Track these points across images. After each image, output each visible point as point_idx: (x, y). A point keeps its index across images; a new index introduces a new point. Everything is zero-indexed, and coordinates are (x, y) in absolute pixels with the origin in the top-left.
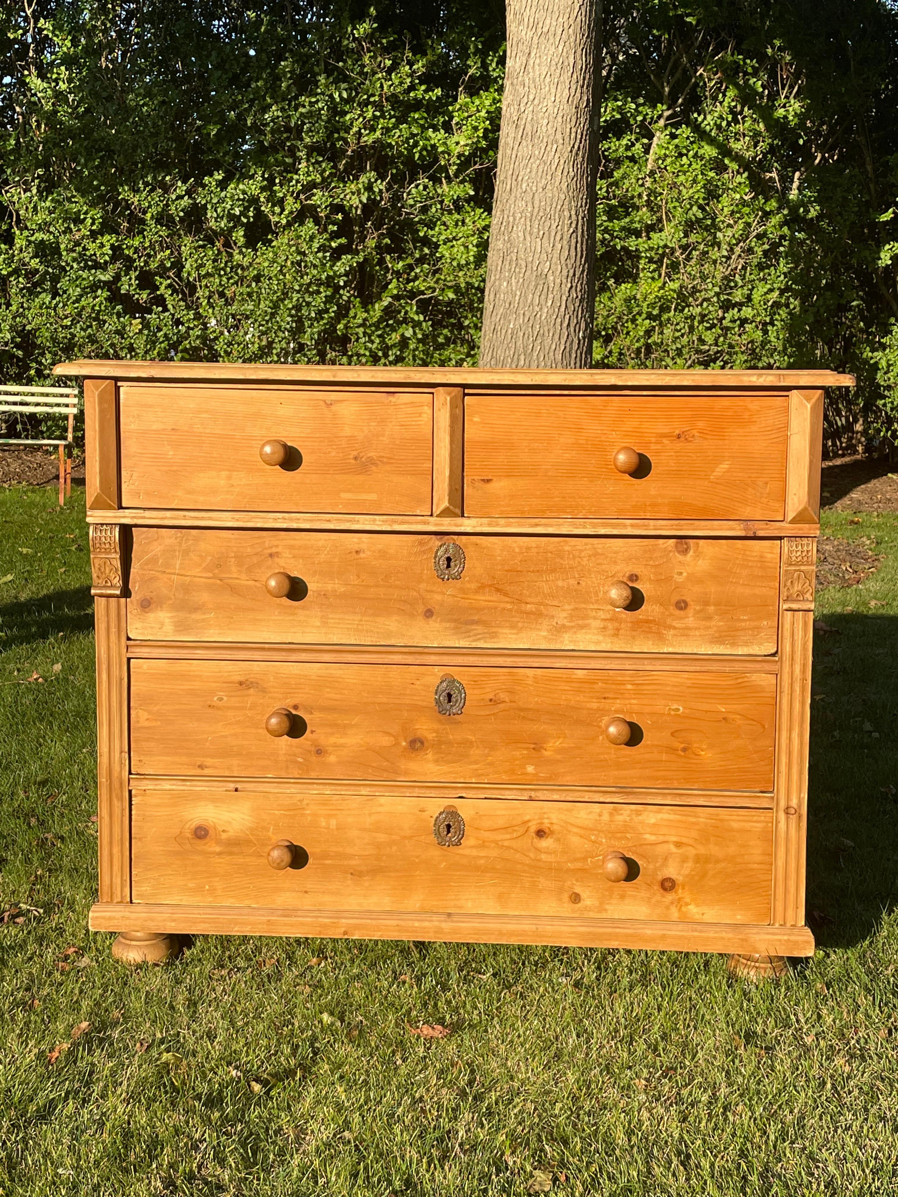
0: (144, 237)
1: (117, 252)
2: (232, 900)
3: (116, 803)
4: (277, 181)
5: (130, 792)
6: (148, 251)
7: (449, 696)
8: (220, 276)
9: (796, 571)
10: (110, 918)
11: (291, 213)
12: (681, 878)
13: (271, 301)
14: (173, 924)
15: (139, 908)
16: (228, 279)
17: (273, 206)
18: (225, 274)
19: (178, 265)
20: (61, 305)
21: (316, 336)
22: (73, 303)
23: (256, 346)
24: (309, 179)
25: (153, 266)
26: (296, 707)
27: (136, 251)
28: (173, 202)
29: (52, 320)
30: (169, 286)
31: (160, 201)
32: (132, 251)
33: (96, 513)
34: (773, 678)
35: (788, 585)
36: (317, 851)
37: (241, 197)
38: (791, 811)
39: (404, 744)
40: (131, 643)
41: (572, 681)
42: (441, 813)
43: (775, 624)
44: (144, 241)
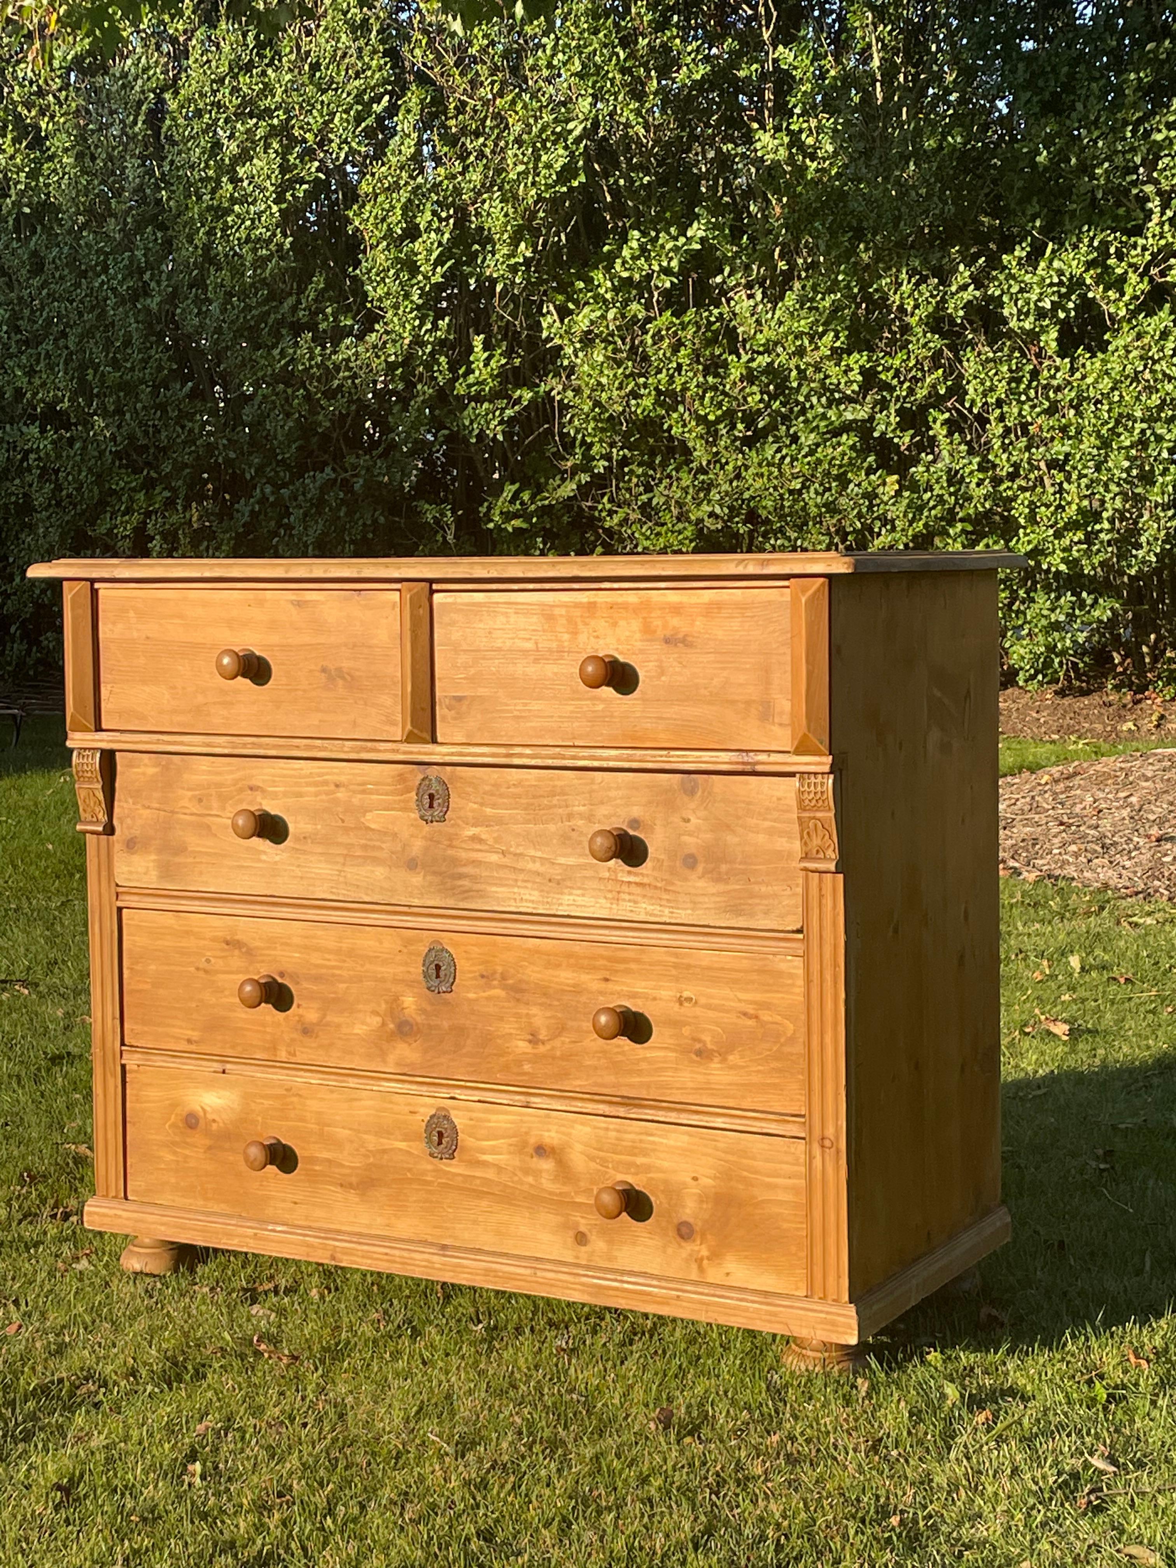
0: (908, 353)
1: (870, 377)
2: (223, 1206)
3: (111, 1081)
4: (1112, 250)
5: (123, 1067)
6: (913, 373)
7: (438, 967)
8: (1021, 403)
9: (811, 818)
10: (104, 1215)
11: (1136, 298)
12: (699, 1223)
13: (1099, 436)
15: (133, 1207)
16: (1033, 407)
17: (1106, 290)
18: (1029, 399)
19: (958, 391)
20: (788, 460)
21: (1170, 488)
22: (805, 456)
23: (1074, 507)
24: (1163, 242)
25: (921, 393)
26: (282, 975)
27: (897, 374)
28: (953, 294)
29: (776, 482)
30: (946, 422)
31: (932, 296)
32: (891, 374)
33: (78, 735)
34: (799, 962)
35: (805, 835)
36: (307, 1154)
37: (1056, 280)
38: (827, 1143)
39: (392, 1026)
40: (120, 890)
41: (570, 955)
42: (432, 1117)
43: (799, 890)
44: (909, 358)
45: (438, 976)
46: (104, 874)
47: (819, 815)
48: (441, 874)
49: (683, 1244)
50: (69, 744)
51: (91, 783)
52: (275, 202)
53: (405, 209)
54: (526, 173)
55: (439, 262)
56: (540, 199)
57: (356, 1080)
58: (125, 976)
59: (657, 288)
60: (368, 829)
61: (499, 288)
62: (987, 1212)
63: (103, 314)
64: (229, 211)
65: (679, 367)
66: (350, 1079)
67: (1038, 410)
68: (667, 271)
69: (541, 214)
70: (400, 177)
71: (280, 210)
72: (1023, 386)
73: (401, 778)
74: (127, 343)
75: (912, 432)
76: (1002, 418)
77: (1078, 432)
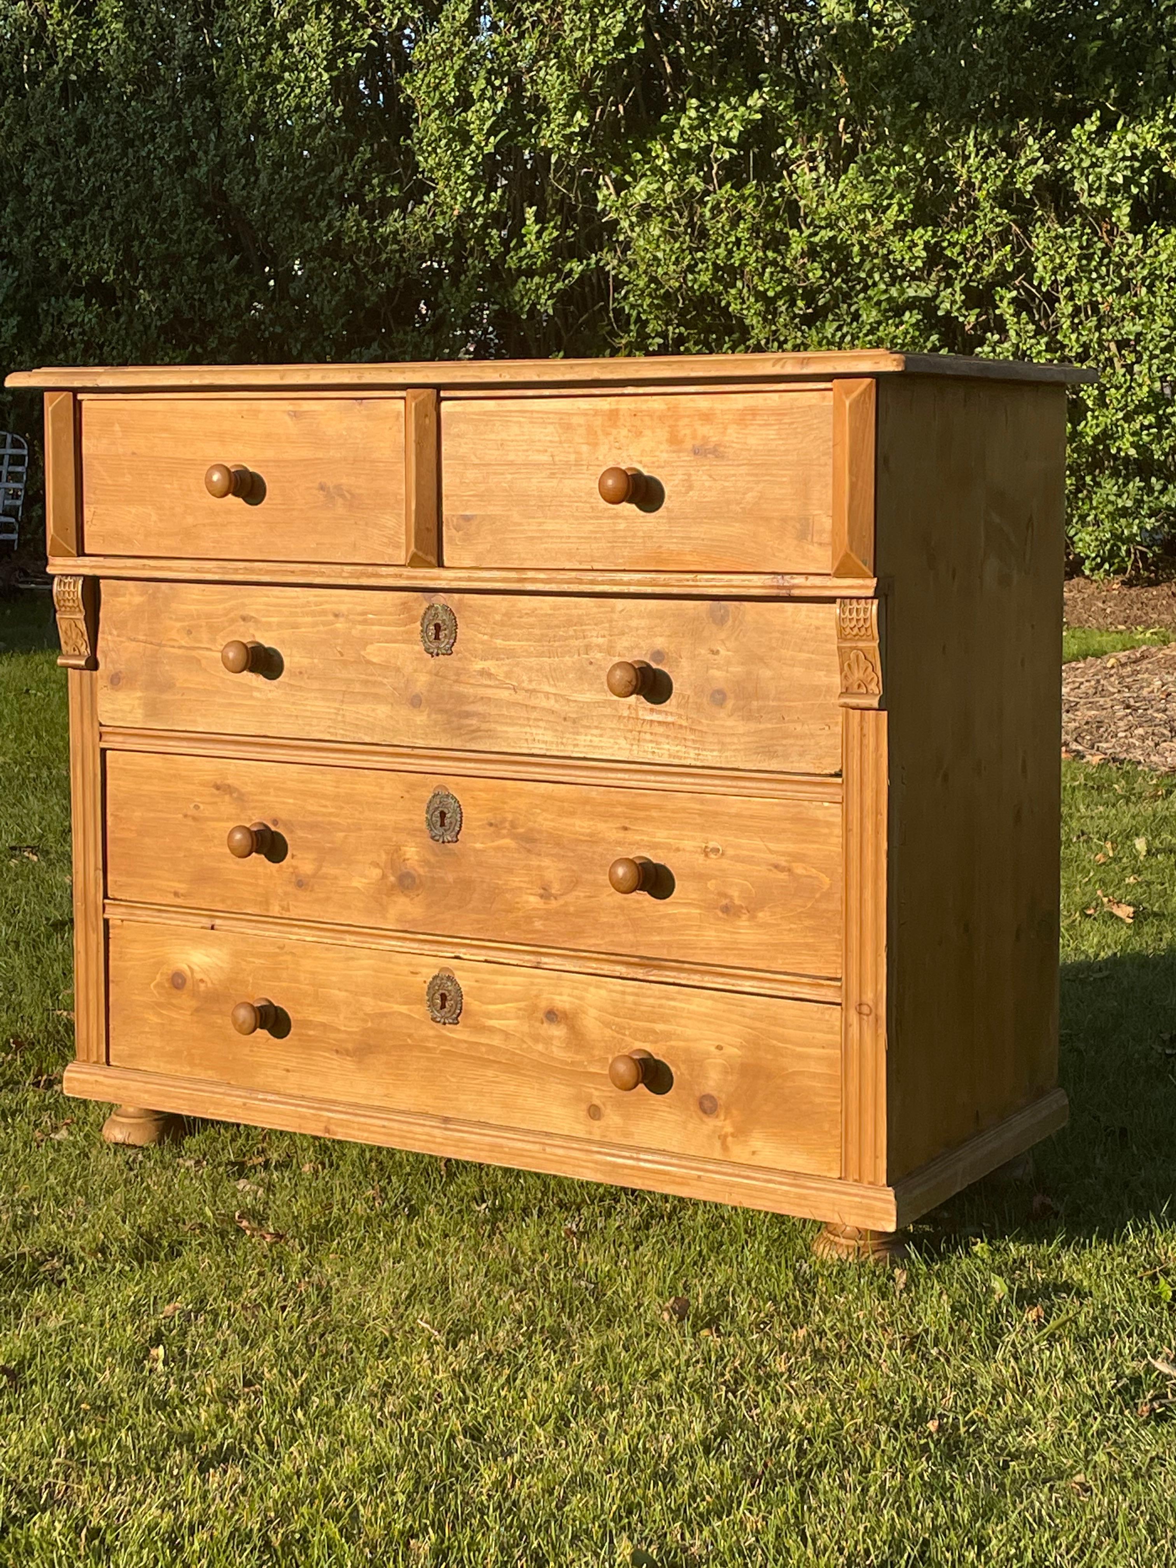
0: (975, 228)
1: (934, 253)
2: (210, 1072)
3: (93, 937)
5: (106, 922)
6: (980, 249)
7: (443, 815)
8: (1091, 281)
9: (852, 649)
10: (84, 1081)
12: (724, 1096)
14: (146, 1096)
15: (115, 1073)
16: (1104, 285)
18: (1100, 277)
19: (1026, 268)
20: (848, 338)
22: (866, 335)
23: (1146, 389)
25: (988, 270)
26: (275, 822)
27: (963, 251)
28: (1022, 169)
30: (1013, 301)
31: (1000, 170)
32: (957, 249)
33: (58, 561)
34: (837, 809)
35: (845, 670)
36: (299, 1017)
37: (1128, 153)
38: (865, 1009)
39: (392, 879)
40: (104, 729)
41: (586, 801)
42: (435, 978)
43: (838, 729)
44: (976, 233)
45: (442, 825)
46: (87, 712)
47: (861, 644)
48: (446, 712)
49: (706, 1119)
50: (50, 570)
51: (74, 613)
52: (326, 69)
53: (457, 76)
54: (583, 39)
55: (493, 131)
56: (597, 66)
57: (353, 938)
58: (109, 823)
59: (717, 160)
60: (369, 662)
61: (554, 159)
62: (1040, 1093)
63: (150, 185)
64: (279, 79)
65: (738, 242)
66: (347, 937)
67: (1109, 288)
68: (726, 142)
69: (599, 83)
70: (453, 44)
71: (331, 78)
72: (1094, 263)
73: (405, 607)
74: (174, 214)
75: (977, 311)
76: (1071, 297)
77: (1150, 312)
